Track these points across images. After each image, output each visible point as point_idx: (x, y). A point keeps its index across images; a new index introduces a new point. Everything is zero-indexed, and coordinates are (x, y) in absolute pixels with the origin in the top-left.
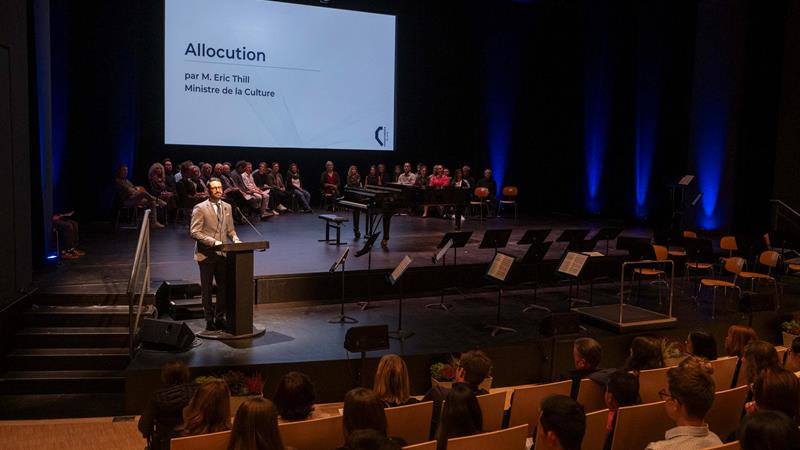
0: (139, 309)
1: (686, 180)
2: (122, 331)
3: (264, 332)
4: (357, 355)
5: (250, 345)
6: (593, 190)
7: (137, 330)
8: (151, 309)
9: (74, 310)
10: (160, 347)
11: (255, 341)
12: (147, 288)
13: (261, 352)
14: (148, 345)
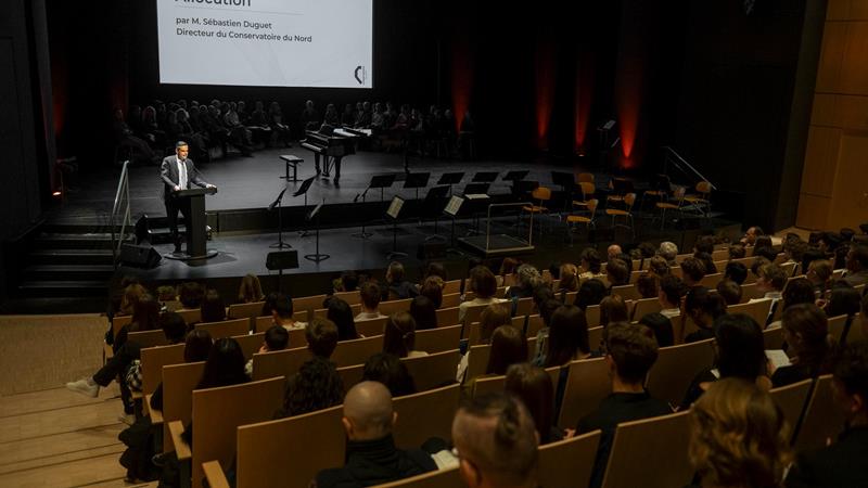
0: (121, 237)
1: (609, 125)
2: (109, 253)
3: (216, 254)
4: (276, 272)
5: (205, 264)
6: (542, 129)
7: (119, 252)
8: (132, 236)
9: (73, 237)
10: (135, 265)
11: (208, 261)
12: (128, 220)
13: (214, 269)
14: (127, 264)
